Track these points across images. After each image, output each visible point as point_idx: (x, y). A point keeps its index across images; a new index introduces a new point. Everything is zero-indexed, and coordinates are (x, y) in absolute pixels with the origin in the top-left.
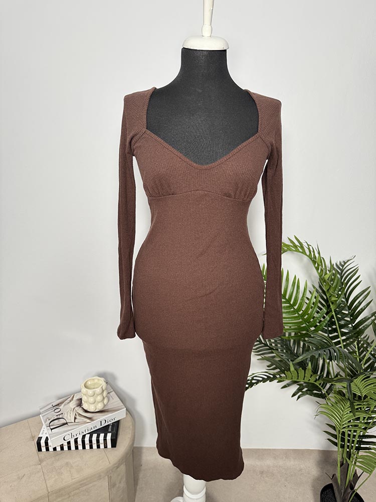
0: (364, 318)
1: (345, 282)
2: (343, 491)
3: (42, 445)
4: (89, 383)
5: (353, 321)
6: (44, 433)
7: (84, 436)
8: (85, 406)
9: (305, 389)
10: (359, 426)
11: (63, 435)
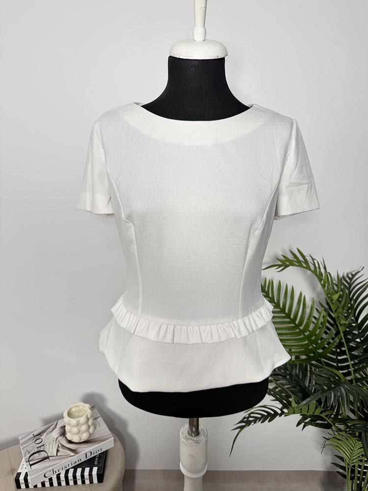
1: (354, 298)
3: (21, 482)
4: (74, 409)
6: (23, 468)
7: (67, 471)
8: (69, 436)
9: (309, 419)
11: (44, 472)
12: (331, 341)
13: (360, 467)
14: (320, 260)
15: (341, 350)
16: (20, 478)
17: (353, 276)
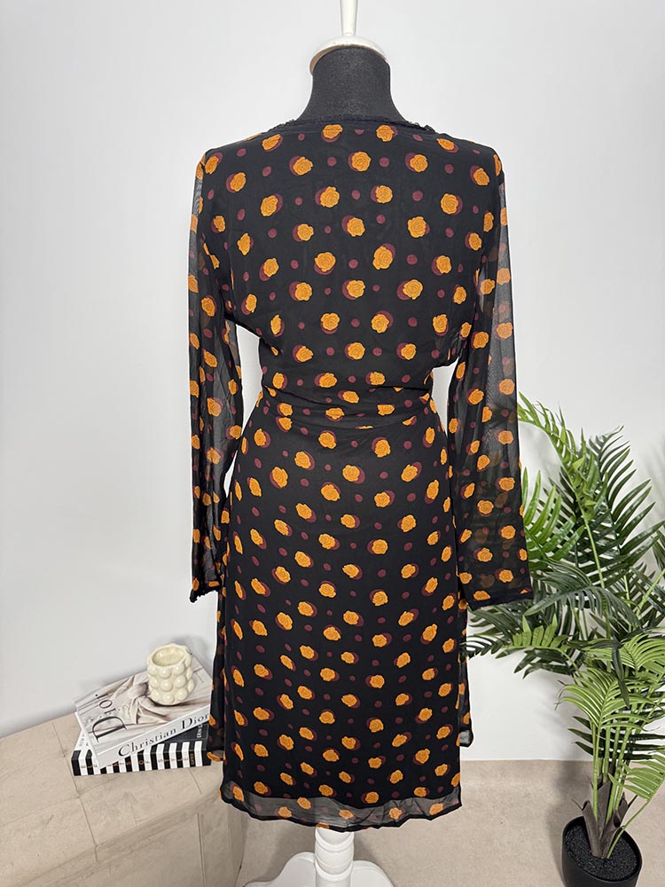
0: (640, 535)
2: (601, 829)
4: (161, 655)
5: (620, 539)
6: (84, 744)
7: (154, 748)
9: (537, 659)
10: (631, 720)
11: (118, 746)
12: (567, 538)
13: (613, 735)
14: (556, 413)
15: (584, 553)
16: (79, 759)
17: (606, 440)
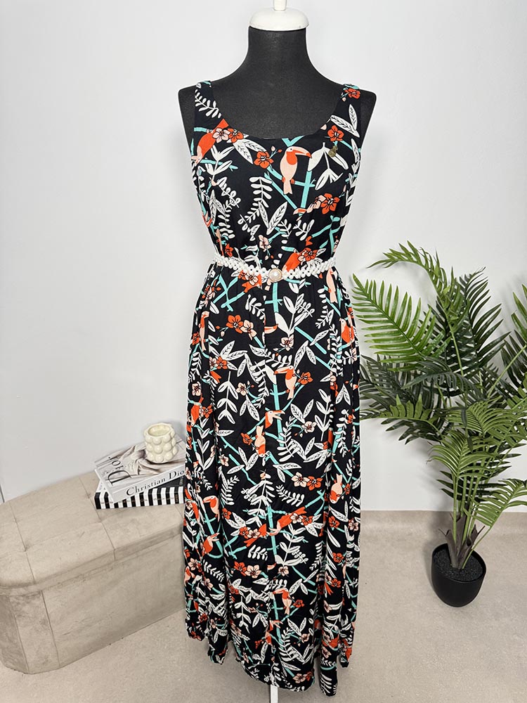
0: (492, 343)
1: (471, 299)
2: (458, 549)
3: (101, 501)
5: (477, 347)
6: (102, 488)
7: (151, 491)
8: (150, 457)
9: (416, 431)
12: (438, 346)
15: (451, 357)
16: (100, 498)
17: (471, 276)
